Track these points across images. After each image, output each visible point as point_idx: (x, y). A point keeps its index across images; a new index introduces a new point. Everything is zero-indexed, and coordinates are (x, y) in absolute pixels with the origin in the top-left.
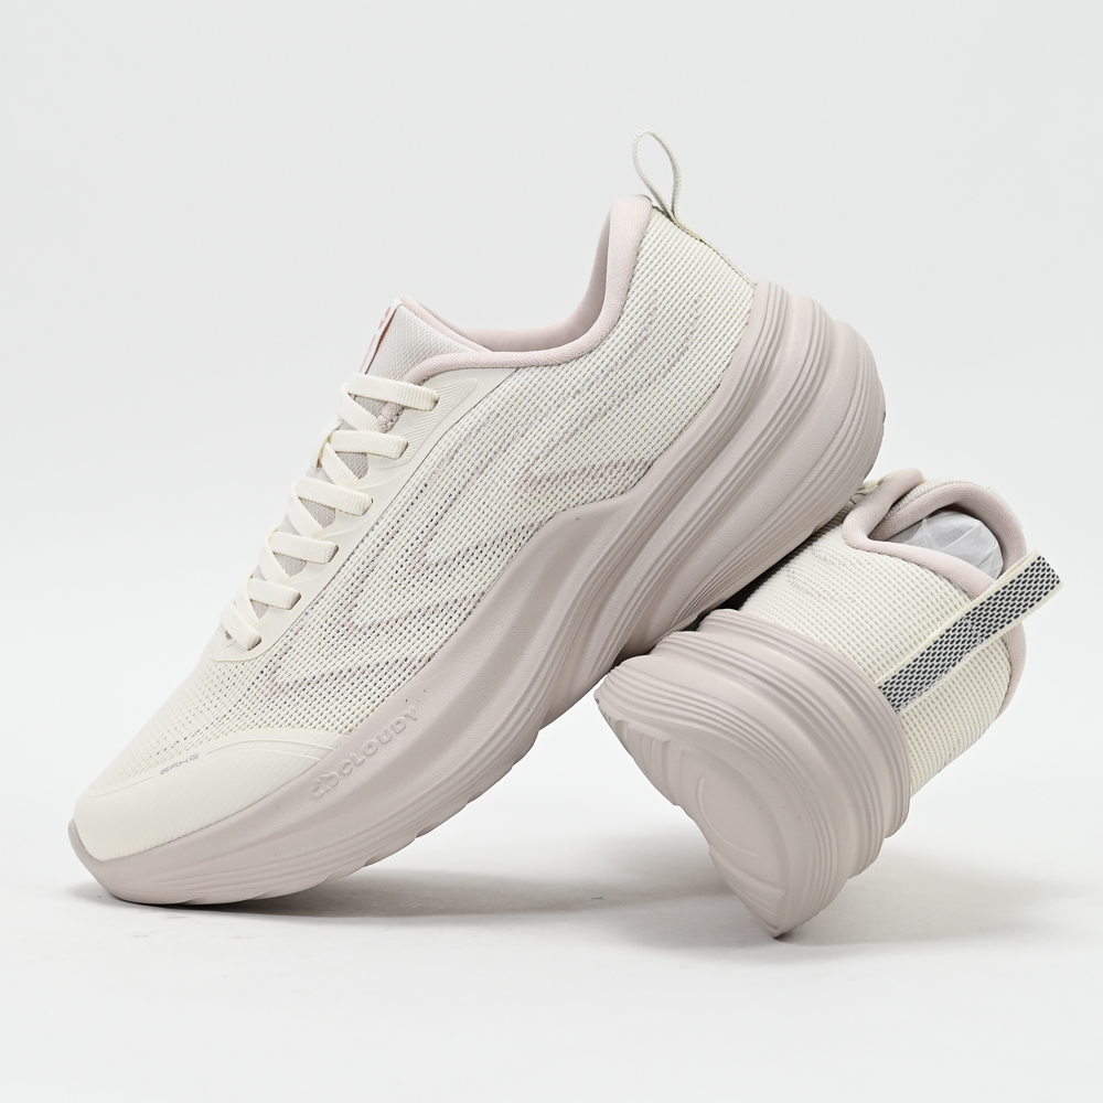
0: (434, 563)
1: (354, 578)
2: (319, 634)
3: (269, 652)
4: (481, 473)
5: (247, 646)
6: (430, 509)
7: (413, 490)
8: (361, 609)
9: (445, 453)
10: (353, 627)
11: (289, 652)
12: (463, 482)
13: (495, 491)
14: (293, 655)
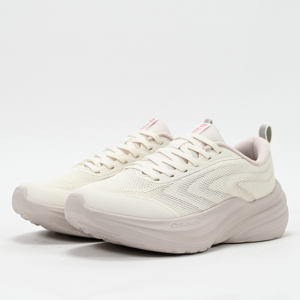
2: (177, 188)
3: (162, 184)
4: (228, 176)
5: (154, 179)
6: (213, 176)
7: (210, 169)
8: (190, 189)
9: (221, 165)
10: (187, 192)
11: (168, 187)
12: (223, 175)
13: (229, 182)
14: (169, 189)
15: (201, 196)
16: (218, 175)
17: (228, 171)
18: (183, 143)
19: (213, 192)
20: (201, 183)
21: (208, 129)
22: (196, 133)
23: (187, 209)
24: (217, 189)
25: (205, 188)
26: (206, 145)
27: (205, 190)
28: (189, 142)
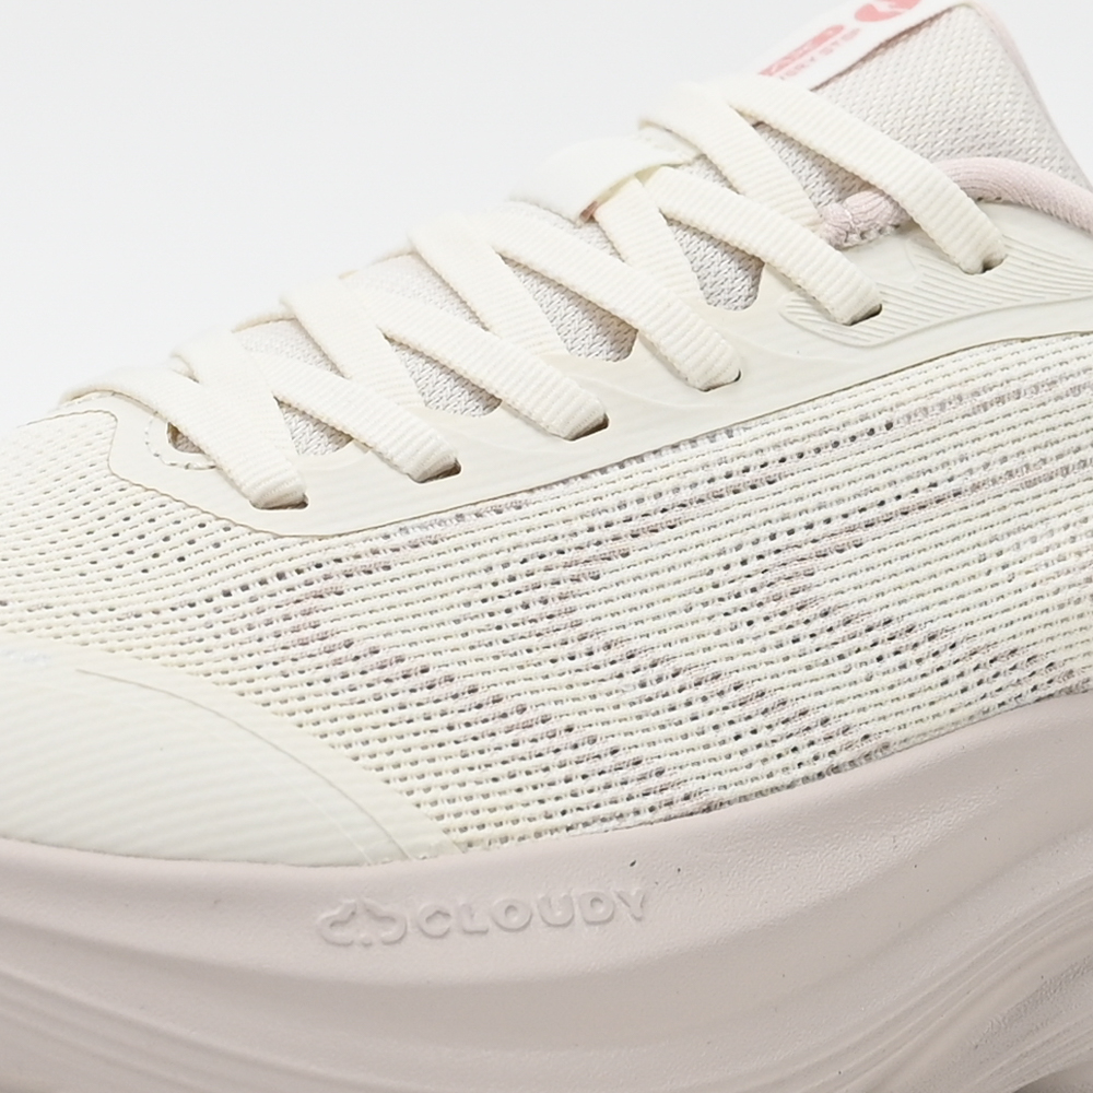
0: (824, 605)
1: (620, 514)
2: (474, 580)
3: (318, 544)
4: (1030, 484)
5: (255, 494)
6: (871, 483)
7: (853, 414)
8: (604, 594)
9: (971, 386)
10: (566, 619)
11: (380, 575)
12: (978, 477)
13: (1039, 545)
14: (387, 587)
15: (714, 668)
16: (929, 478)
17: (1040, 440)
18: (640, 165)
19: (851, 628)
20: (729, 542)
21: (916, 41)
22: (790, 74)
23: (539, 777)
24: (904, 608)
25: (775, 590)
26: (848, 183)
27: (770, 607)
28: (702, 157)
